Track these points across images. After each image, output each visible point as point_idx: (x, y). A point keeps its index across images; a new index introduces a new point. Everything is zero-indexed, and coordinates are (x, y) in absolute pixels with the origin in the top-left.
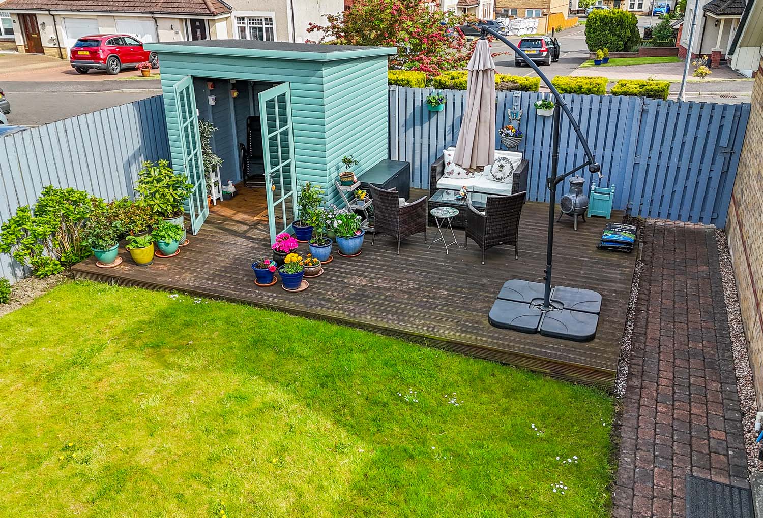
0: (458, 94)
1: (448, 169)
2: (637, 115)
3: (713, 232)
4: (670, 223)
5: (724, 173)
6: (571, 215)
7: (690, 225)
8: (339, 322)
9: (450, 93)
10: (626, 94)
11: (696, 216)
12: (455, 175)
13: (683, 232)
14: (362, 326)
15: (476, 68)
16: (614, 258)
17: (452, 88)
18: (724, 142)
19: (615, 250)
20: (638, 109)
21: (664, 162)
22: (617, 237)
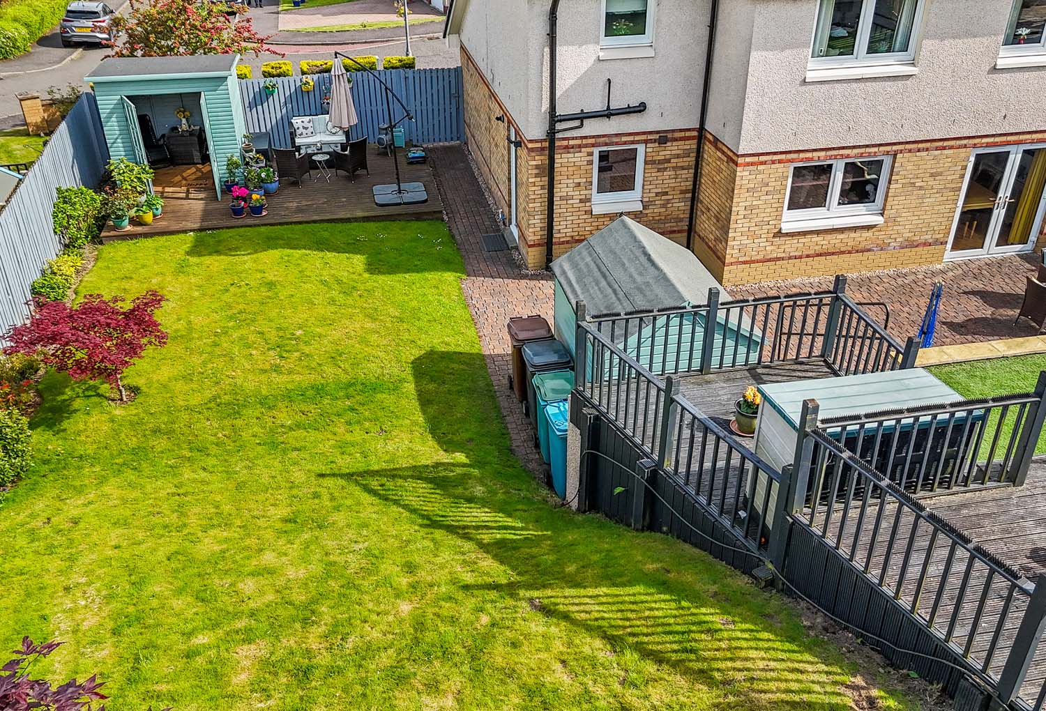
0: (285, 79)
1: (298, 132)
2: (403, 80)
3: (460, 146)
4: (435, 144)
5: (458, 109)
6: (385, 148)
7: (447, 144)
8: (300, 223)
9: (280, 80)
10: (393, 68)
11: (449, 138)
12: (304, 135)
13: (445, 148)
14: (315, 222)
16: (419, 167)
17: (279, 76)
18: (453, 91)
19: (418, 163)
20: (403, 76)
21: (424, 107)
22: (416, 155)
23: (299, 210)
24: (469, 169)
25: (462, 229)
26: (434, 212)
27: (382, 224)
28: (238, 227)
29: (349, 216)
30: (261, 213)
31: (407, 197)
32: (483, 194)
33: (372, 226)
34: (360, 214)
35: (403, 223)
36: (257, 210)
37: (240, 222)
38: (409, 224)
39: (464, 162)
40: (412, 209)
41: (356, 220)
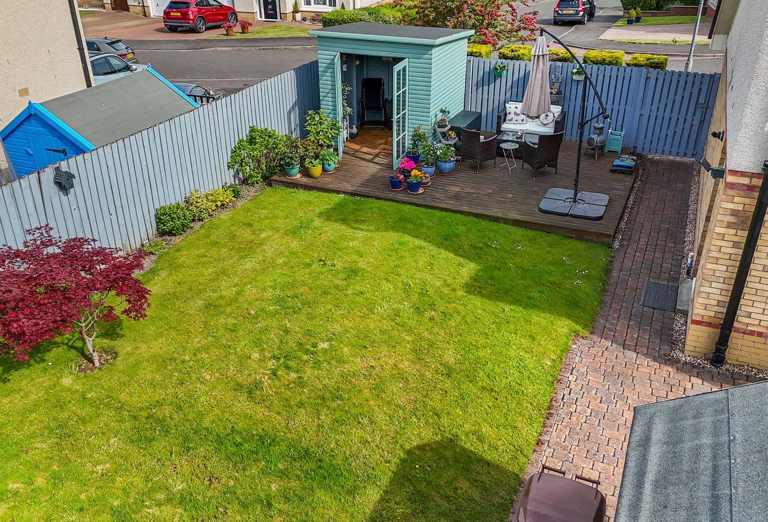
0: (517, 63)
1: (509, 117)
2: (643, 81)
3: (693, 163)
4: (664, 157)
5: (702, 122)
6: (594, 149)
7: (678, 159)
8: (446, 210)
9: (511, 62)
10: (636, 65)
11: (682, 153)
12: (514, 121)
13: (672, 164)
14: (461, 212)
15: (537, 54)
16: (620, 177)
17: (512, 58)
18: (702, 100)
19: (622, 172)
20: (644, 76)
21: (660, 114)
22: (622, 163)
23: (457, 197)
24: (686, 193)
25: (628, 263)
26: (602, 234)
27: (531, 233)
28: (386, 200)
29: (500, 215)
30: (418, 190)
31: (580, 209)
32: (685, 227)
33: (519, 232)
34: (514, 215)
35: (557, 238)
36: (413, 187)
37: (391, 195)
38: (565, 241)
39: (684, 182)
40: (577, 224)
41: (506, 221)
